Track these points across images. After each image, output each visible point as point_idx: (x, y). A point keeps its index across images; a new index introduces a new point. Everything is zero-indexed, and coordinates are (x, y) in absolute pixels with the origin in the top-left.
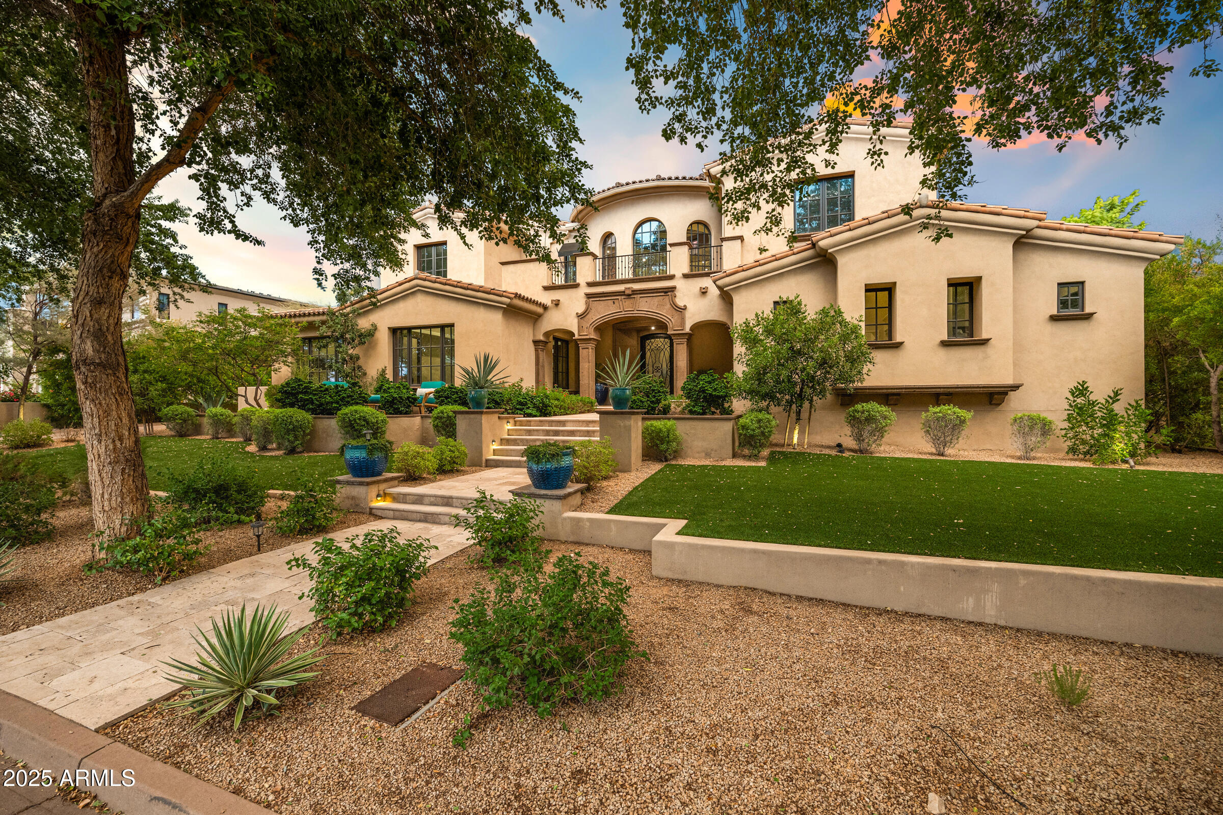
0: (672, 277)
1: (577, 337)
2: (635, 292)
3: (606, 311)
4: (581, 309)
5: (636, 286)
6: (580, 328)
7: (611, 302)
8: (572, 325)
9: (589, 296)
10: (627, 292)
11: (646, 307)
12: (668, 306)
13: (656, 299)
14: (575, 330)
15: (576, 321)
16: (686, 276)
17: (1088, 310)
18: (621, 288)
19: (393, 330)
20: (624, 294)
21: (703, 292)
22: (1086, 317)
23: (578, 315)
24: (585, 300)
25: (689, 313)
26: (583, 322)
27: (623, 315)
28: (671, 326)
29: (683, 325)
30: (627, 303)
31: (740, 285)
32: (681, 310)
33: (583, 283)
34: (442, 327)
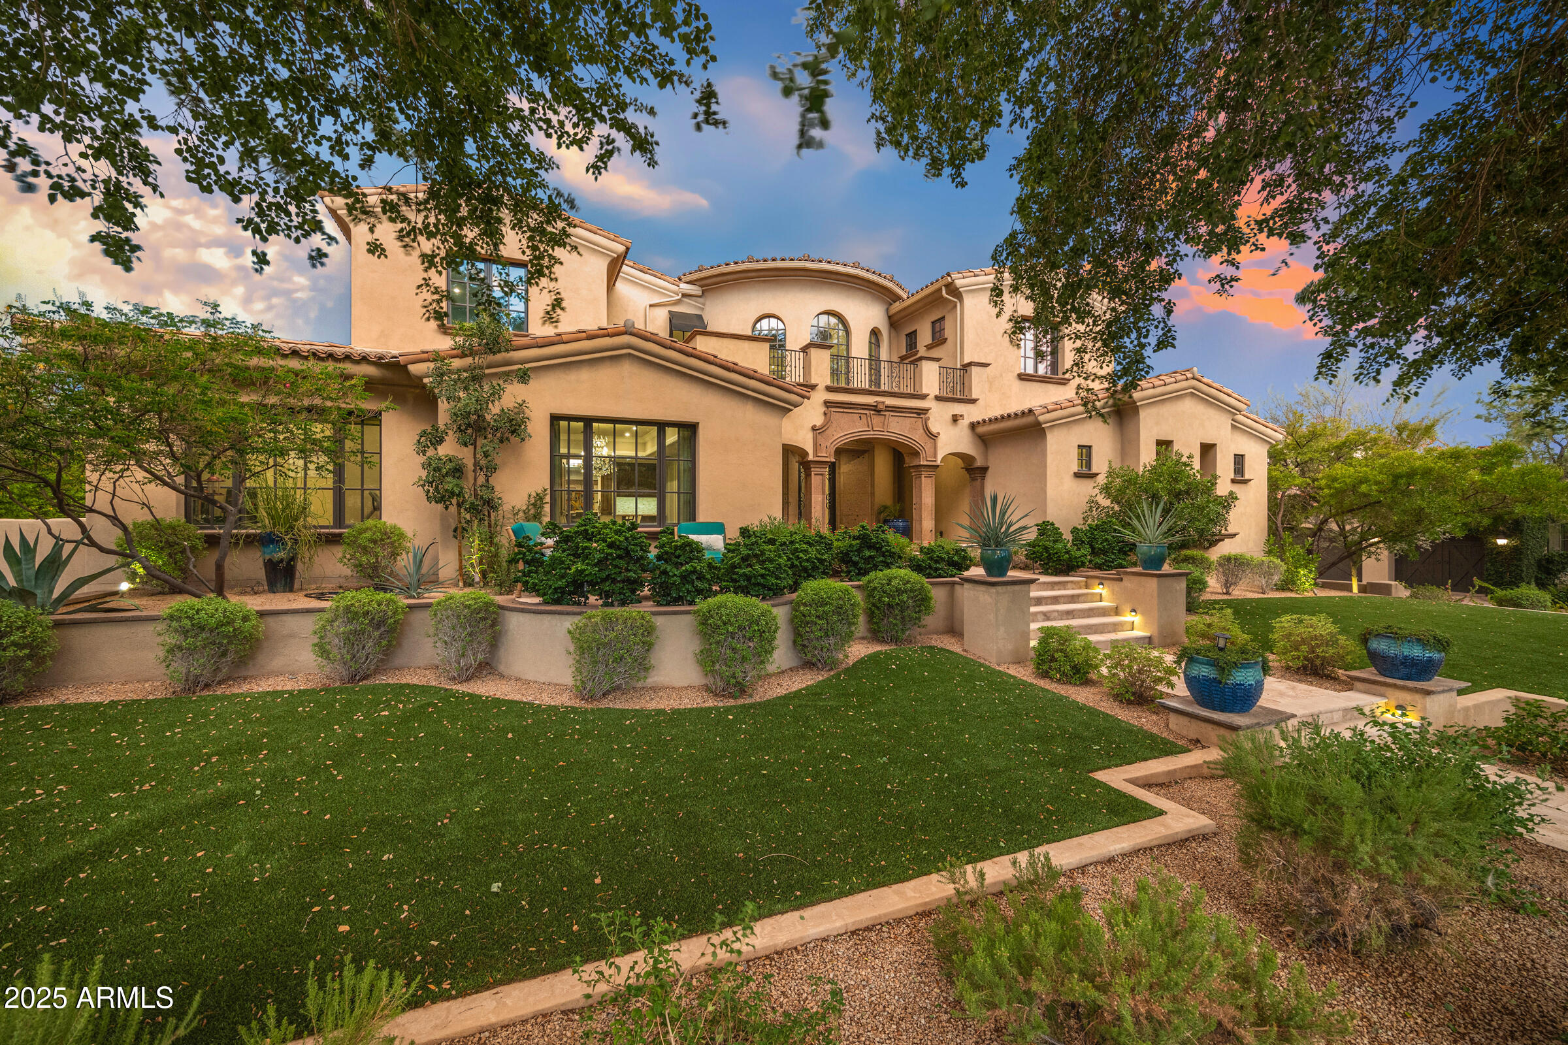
0: (923, 397)
1: (811, 457)
2: (890, 408)
3: (849, 428)
4: (819, 421)
5: (889, 401)
6: (816, 446)
7: (857, 416)
8: (805, 440)
9: (828, 404)
10: (881, 407)
11: (898, 428)
12: (922, 431)
13: (908, 421)
14: (809, 448)
15: (810, 435)
16: (938, 398)
18: (870, 400)
19: (555, 419)
20: (876, 409)
21: (955, 419)
22: (1246, 482)
23: (814, 429)
24: (824, 409)
25: (941, 441)
26: (821, 440)
27: (871, 435)
28: (923, 455)
29: (935, 455)
30: (877, 420)
31: (1056, 424)
32: (933, 437)
33: (821, 387)
34: (662, 426)
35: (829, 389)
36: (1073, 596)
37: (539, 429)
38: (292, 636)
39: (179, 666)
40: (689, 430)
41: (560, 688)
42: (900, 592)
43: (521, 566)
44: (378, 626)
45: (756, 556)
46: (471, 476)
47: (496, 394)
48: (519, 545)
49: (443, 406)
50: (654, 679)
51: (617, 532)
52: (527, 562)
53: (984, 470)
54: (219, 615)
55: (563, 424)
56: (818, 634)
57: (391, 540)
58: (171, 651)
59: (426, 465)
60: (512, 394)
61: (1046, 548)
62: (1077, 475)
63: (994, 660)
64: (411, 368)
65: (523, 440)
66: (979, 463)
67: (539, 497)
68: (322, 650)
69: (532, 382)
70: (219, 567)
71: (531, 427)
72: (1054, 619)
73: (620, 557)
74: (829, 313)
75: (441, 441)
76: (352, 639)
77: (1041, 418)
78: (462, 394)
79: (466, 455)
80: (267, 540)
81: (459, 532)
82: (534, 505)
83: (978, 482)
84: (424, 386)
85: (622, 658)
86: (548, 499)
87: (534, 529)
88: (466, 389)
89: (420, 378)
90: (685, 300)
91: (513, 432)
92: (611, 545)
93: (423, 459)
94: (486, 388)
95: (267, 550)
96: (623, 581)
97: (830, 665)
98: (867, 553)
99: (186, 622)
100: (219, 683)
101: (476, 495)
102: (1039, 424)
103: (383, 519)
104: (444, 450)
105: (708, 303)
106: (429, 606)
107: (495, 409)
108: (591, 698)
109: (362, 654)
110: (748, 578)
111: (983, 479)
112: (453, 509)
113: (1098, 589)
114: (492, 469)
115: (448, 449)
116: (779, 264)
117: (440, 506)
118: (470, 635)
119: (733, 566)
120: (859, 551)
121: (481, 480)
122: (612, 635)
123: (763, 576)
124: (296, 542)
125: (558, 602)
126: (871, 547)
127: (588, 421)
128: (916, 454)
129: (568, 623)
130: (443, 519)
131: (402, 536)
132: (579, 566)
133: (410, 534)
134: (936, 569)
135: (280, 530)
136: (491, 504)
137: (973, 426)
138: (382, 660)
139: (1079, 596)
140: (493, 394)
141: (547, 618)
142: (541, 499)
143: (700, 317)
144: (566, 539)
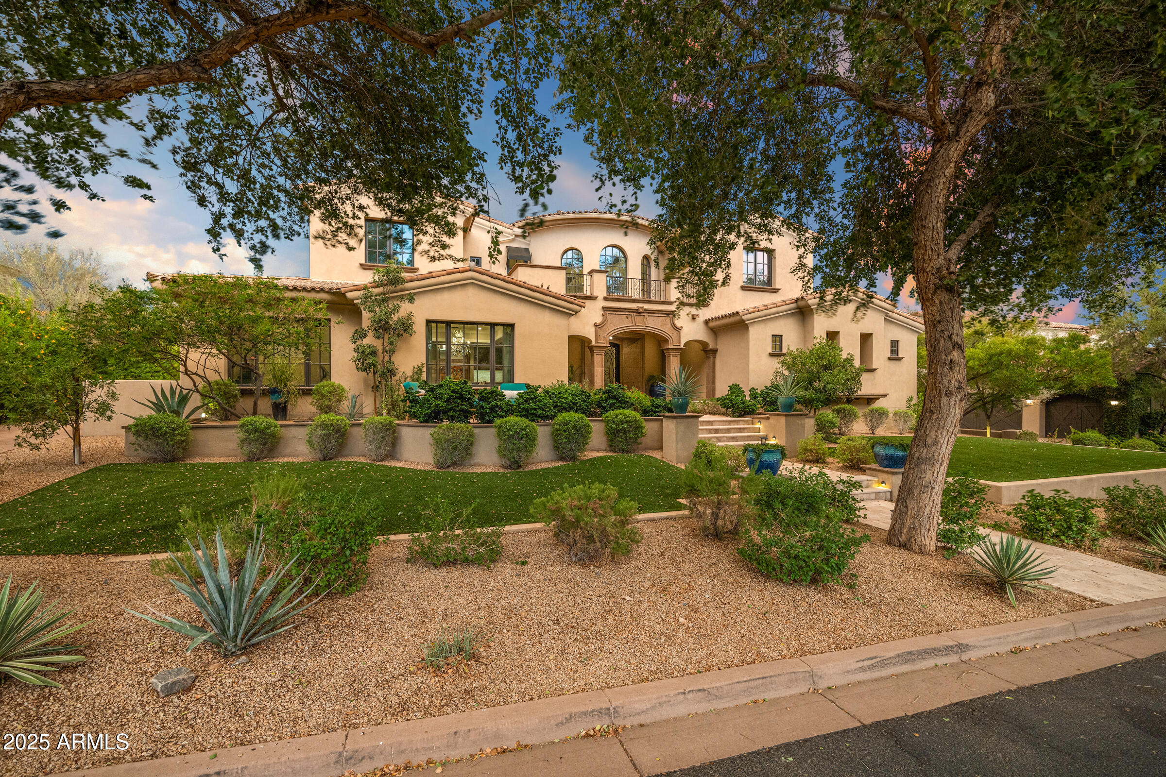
0: (671, 303)
1: (593, 343)
2: (646, 311)
3: (620, 324)
4: (599, 320)
5: (647, 306)
6: (597, 336)
7: (624, 317)
8: (589, 333)
9: (605, 309)
10: (641, 310)
11: (653, 324)
12: (670, 326)
13: (660, 319)
14: (592, 337)
15: (593, 329)
16: (681, 304)
17: (900, 356)
18: (634, 306)
19: (429, 322)
20: (637, 311)
21: (694, 318)
22: (900, 359)
23: (595, 325)
24: (602, 312)
25: (683, 333)
26: (600, 332)
27: (634, 329)
28: (670, 341)
29: (679, 341)
30: (639, 319)
31: (755, 321)
32: (678, 330)
33: (601, 297)
34: (493, 326)
35: (605, 299)
36: (740, 429)
37: (420, 328)
38: (295, 437)
39: (247, 449)
40: (509, 327)
41: (428, 464)
42: (623, 422)
43: (408, 403)
44: (337, 433)
45: (532, 399)
46: (381, 356)
47: (396, 309)
48: (407, 393)
49: (366, 315)
50: (476, 460)
51: (457, 385)
52: (411, 402)
53: (715, 351)
54: (264, 424)
55: (433, 325)
56: (564, 440)
57: (338, 393)
58: (242, 441)
59: (357, 350)
60: (406, 308)
61: (731, 400)
62: (771, 355)
63: (675, 461)
64: (348, 295)
65: (411, 335)
66: (711, 347)
67: (420, 369)
68: (310, 443)
69: (416, 302)
70: (255, 404)
71: (415, 328)
72: (724, 441)
73: (457, 398)
74: (613, 246)
75: (365, 337)
76: (325, 438)
77: (744, 318)
78: (377, 310)
79: (378, 344)
80: (273, 392)
81: (376, 388)
82: (417, 373)
83: (711, 360)
84: (354, 305)
85: (457, 447)
86: (424, 369)
87: (415, 385)
88: (380, 306)
89: (353, 300)
90: (517, 238)
91: (405, 331)
92: (453, 391)
93: (354, 346)
94: (390, 306)
95: (274, 397)
96: (459, 411)
97: (573, 459)
98: (611, 401)
99: (250, 427)
100: (264, 458)
101: (384, 366)
102: (743, 321)
103: (333, 380)
104: (366, 341)
105: (532, 240)
106: (360, 425)
107: (395, 318)
108: (442, 467)
109: (330, 446)
110: (527, 410)
111: (714, 357)
112: (371, 375)
113: (758, 425)
114: (392, 352)
115: (369, 340)
116: (577, 216)
117: (364, 373)
118: (383, 437)
119: (519, 404)
120: (606, 400)
121: (387, 358)
122: (451, 435)
123: (535, 409)
124: (288, 393)
125: (427, 421)
126: (614, 398)
127: (448, 324)
128: (666, 341)
129: (431, 431)
130: (366, 381)
131: (343, 390)
132: (437, 402)
133: (347, 389)
134: (655, 412)
135: (280, 387)
136: (392, 373)
137: (707, 322)
138: (339, 450)
139: (744, 429)
140: (394, 310)
141: (421, 429)
142: (421, 369)
143: (527, 250)
144: (432, 390)
